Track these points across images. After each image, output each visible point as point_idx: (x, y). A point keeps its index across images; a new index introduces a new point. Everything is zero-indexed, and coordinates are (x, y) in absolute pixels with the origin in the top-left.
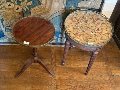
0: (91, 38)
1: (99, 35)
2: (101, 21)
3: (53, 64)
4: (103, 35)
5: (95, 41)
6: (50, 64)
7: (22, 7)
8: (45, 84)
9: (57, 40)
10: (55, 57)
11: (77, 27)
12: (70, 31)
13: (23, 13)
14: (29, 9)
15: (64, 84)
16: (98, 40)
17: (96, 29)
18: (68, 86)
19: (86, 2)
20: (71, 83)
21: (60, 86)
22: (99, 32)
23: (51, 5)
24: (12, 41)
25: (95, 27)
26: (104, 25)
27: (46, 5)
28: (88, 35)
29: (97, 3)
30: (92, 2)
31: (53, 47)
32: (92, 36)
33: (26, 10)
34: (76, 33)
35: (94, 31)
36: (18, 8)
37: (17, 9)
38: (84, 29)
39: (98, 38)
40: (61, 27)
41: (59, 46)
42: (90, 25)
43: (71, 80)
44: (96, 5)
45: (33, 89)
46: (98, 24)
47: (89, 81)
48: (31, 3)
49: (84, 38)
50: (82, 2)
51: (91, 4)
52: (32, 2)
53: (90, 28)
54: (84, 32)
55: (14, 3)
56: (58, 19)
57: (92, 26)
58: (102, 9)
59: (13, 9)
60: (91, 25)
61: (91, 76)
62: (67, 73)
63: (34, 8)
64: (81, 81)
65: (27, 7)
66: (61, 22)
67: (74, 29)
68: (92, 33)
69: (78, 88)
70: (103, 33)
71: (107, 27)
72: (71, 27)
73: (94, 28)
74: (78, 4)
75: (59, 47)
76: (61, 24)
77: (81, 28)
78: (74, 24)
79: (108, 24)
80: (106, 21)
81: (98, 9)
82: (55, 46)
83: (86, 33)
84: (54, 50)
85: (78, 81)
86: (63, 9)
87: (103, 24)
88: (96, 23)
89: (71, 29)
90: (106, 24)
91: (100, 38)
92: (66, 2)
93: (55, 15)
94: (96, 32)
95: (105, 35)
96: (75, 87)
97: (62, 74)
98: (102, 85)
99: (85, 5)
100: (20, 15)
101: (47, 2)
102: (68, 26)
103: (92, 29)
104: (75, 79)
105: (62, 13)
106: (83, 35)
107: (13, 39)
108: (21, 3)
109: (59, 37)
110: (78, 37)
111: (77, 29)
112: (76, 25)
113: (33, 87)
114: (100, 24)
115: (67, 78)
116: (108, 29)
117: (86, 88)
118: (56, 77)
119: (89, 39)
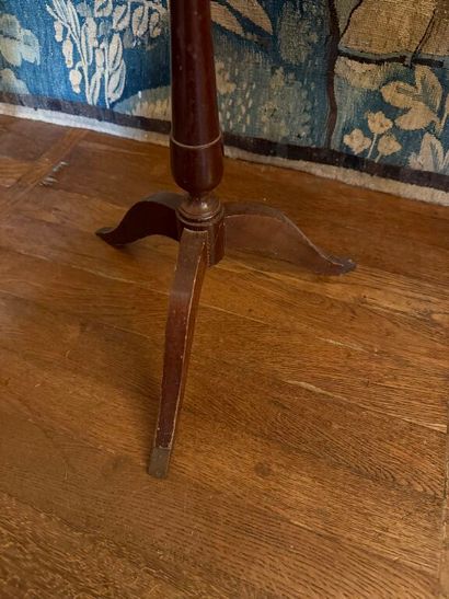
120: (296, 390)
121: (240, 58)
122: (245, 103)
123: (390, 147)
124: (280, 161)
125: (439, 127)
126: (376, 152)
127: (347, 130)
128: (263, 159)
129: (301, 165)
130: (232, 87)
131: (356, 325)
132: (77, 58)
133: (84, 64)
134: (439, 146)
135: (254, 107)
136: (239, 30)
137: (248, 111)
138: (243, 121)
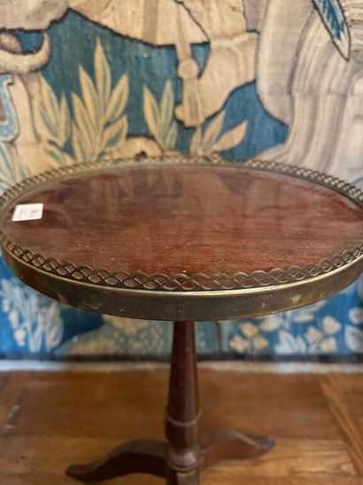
9: (344, 339)
23: (335, 140)
41: (351, 369)
48: (242, 137)
52: (245, 124)
55: (162, 143)
82: (335, 368)
84: (335, 390)
122: (157, 332)
123: (261, 344)
125: (287, 325)
126: (253, 348)
127: (231, 337)
132: (21, 320)
133: (28, 324)
134: (290, 337)
137: (160, 337)
138: (158, 344)
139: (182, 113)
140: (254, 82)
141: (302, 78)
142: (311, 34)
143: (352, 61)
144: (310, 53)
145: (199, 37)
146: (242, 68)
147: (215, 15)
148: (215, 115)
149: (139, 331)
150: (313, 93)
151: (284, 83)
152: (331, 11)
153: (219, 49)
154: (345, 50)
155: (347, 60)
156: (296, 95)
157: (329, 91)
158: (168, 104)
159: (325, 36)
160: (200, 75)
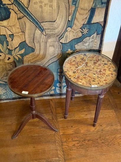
0: (94, 80)
1: (102, 76)
2: (102, 62)
3: (54, 119)
4: (107, 76)
5: (99, 83)
6: (50, 118)
7: (14, 57)
8: (48, 142)
9: (56, 90)
10: (56, 109)
11: (77, 70)
12: (70, 76)
13: (15, 63)
14: (21, 58)
15: (70, 140)
16: (102, 81)
17: (99, 71)
18: (75, 141)
19: (83, 44)
20: (78, 138)
21: (66, 142)
22: (102, 73)
23: (46, 51)
24: (3, 97)
25: (97, 68)
26: (106, 66)
27: (40, 51)
28: (90, 77)
29: (96, 44)
30: (89, 43)
31: (51, 100)
32: (95, 78)
33: (18, 60)
34: (77, 77)
35: (96, 73)
36: (9, 58)
37: (8, 60)
38: (85, 72)
39: (101, 80)
40: (59, 74)
41: (58, 97)
42: (91, 68)
43: (77, 133)
44: (95, 46)
45: (35, 149)
46: (100, 65)
47: (98, 133)
48: (24, 51)
49: (87, 81)
50: (79, 44)
51: (89, 45)
52: (24, 49)
53: (91, 70)
54: (86, 75)
55: (5, 53)
56: (54, 66)
57: (93, 68)
58: (101, 49)
59: (3, 60)
60: (92, 66)
61: (100, 127)
62: (72, 126)
63: (27, 56)
64: (89, 134)
65: (19, 56)
66: (59, 69)
67: (74, 73)
68: (94, 76)
69: (86, 142)
70: (106, 74)
71: (109, 67)
72: (71, 71)
73: (95, 70)
74: (75, 47)
75: (58, 99)
76: (59, 71)
77: (82, 71)
78: (73, 68)
79: (111, 64)
80: (108, 61)
81: (97, 50)
82: (54, 97)
83: (88, 76)
84: (53, 103)
85: (86, 135)
86: (59, 54)
87: (105, 64)
88: (97, 64)
89: (71, 73)
90: (109, 64)
91: (104, 79)
92: (62, 46)
93: (50, 61)
94: (98, 74)
95: (109, 76)
96: (83, 141)
97: (66, 128)
98: (114, 136)
99: (83, 47)
100: (11, 66)
101: (41, 48)
102: (68, 70)
103: (94, 71)
104: (81, 132)
105: (59, 58)
106: (85, 78)
107: (4, 95)
108: (13, 52)
109: (57, 87)
110: (80, 81)
111: (77, 72)
112: (76, 68)
113: (34, 147)
114: (102, 65)
115: (73, 133)
116: (111, 70)
117: (96, 141)
118: (60, 133)
119: (92, 82)
120: (35, 136)
121: (6, 87)
122: (9, 93)
124: (18, 100)
128: (14, 100)
129: (22, 99)
130: (6, 91)
131: (40, 124)
135: (11, 93)
136: (5, 83)
137: (10, 94)
138: (9, 96)
139: (9, 47)
140: (25, 41)
141: (36, 40)
142: (36, 32)
143: (47, 36)
144: (37, 35)
145: (11, 33)
146: (22, 39)
147: (14, 29)
148: (17, 48)
149: (4, 93)
150: (39, 42)
151: (32, 41)
152: (40, 27)
153: (16, 35)
154: (45, 34)
155: (46, 36)
156: (35, 43)
157: (42, 41)
158: (5, 46)
159: (40, 32)
160: (12, 40)
